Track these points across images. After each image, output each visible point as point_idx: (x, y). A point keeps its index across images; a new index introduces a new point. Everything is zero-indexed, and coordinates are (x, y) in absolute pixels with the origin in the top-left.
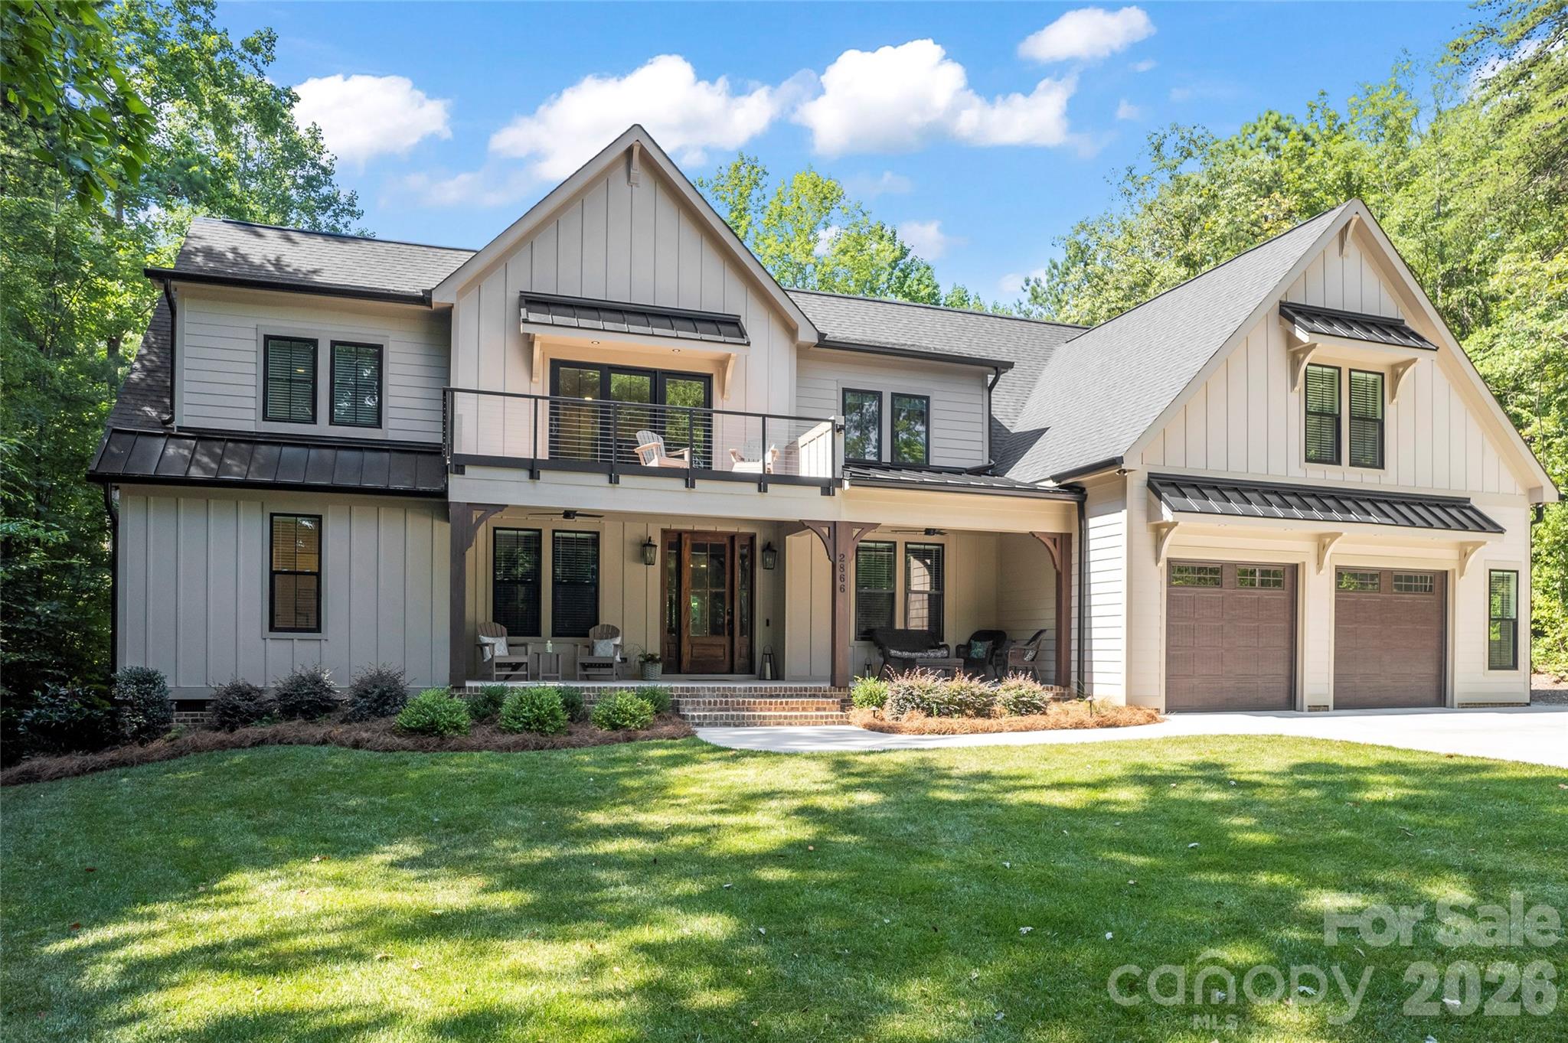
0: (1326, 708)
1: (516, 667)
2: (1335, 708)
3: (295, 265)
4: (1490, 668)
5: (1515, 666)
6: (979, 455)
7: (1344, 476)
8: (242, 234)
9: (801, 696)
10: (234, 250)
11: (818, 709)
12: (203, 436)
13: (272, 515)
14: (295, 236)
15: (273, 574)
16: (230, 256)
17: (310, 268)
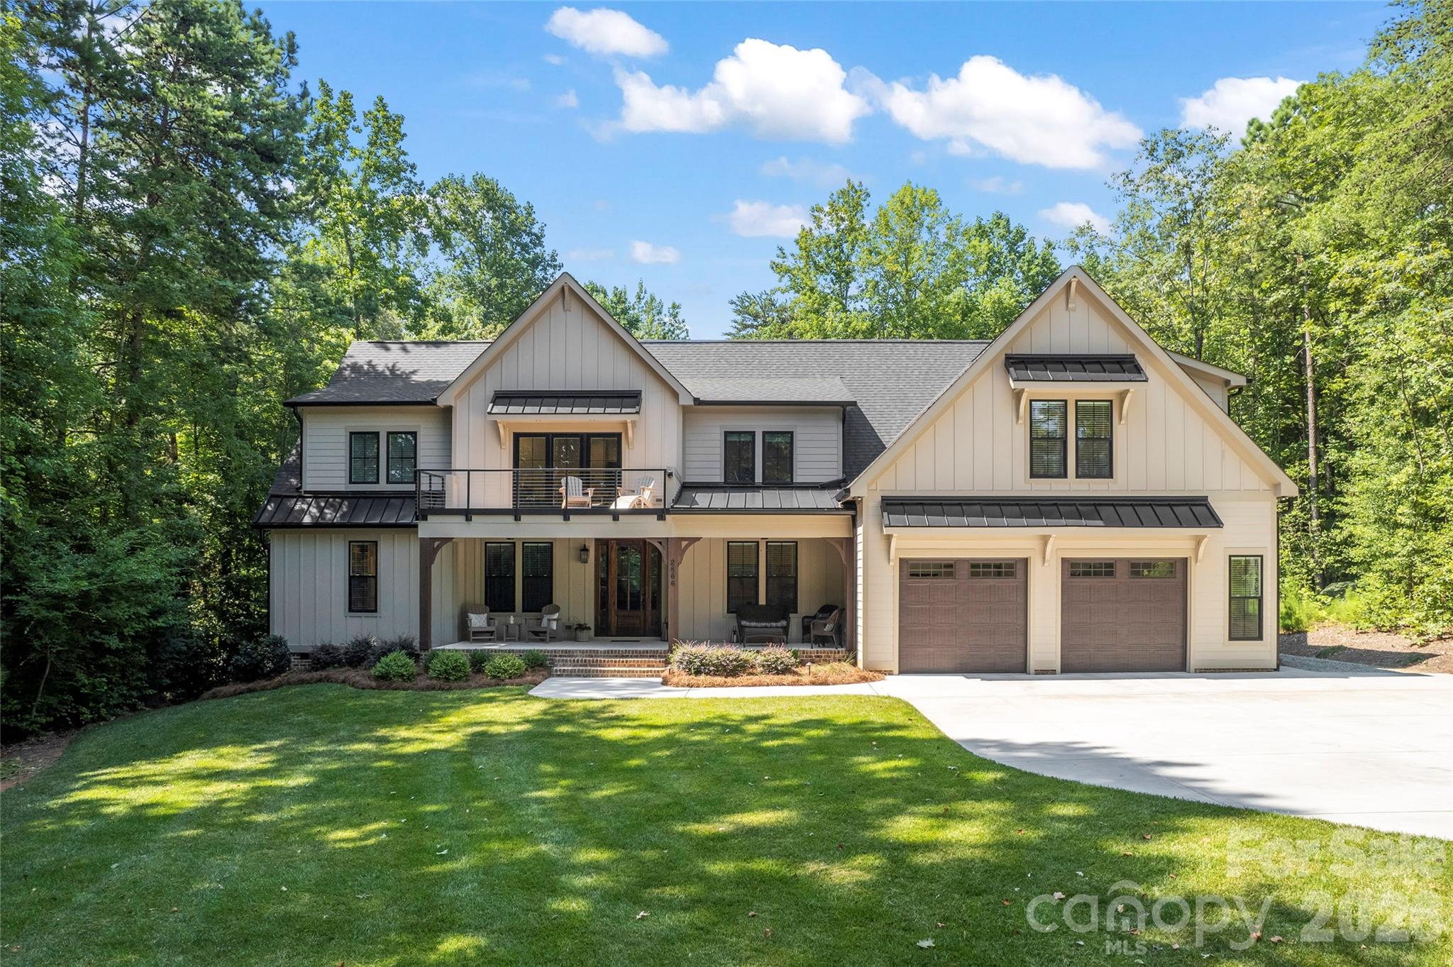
0: (1053, 672)
1: (491, 633)
2: (1063, 671)
3: (402, 370)
4: (1231, 639)
5: (1260, 638)
6: (835, 472)
7: (1072, 486)
8: (377, 350)
9: (644, 657)
10: (369, 363)
11: (649, 666)
12: (317, 495)
13: (350, 542)
14: (409, 347)
15: (350, 578)
16: (366, 367)
17: (411, 370)
